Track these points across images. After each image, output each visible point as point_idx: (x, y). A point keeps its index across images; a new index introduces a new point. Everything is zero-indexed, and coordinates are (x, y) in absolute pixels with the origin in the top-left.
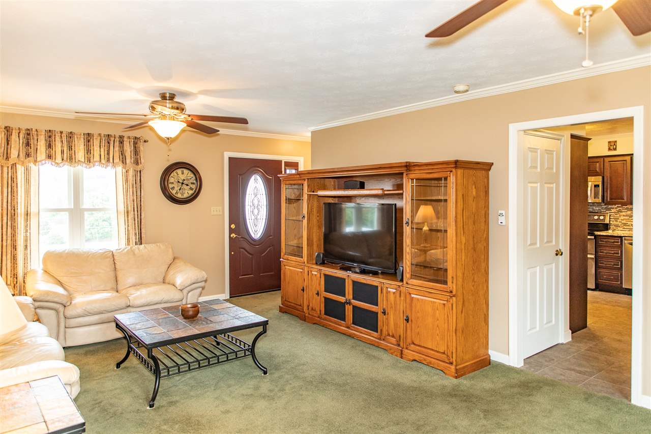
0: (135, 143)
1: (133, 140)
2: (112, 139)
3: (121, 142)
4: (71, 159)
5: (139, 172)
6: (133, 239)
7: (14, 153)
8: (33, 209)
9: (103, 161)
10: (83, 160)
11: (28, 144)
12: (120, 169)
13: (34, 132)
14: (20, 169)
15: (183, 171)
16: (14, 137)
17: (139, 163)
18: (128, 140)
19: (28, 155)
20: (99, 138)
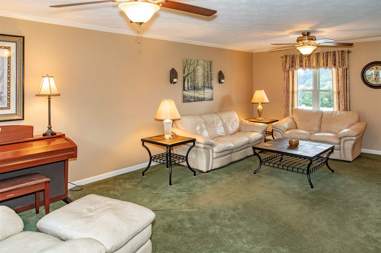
0: (342, 54)
1: (341, 53)
2: (329, 54)
3: (334, 55)
4: (310, 67)
5: (346, 70)
6: (342, 107)
7: (288, 66)
8: (295, 90)
9: (325, 65)
10: (315, 66)
11: (293, 62)
12: (334, 70)
13: (295, 56)
14: (290, 73)
15: (377, 67)
16: (288, 59)
17: (344, 65)
18: (338, 53)
19: (292, 66)
20: (322, 54)
